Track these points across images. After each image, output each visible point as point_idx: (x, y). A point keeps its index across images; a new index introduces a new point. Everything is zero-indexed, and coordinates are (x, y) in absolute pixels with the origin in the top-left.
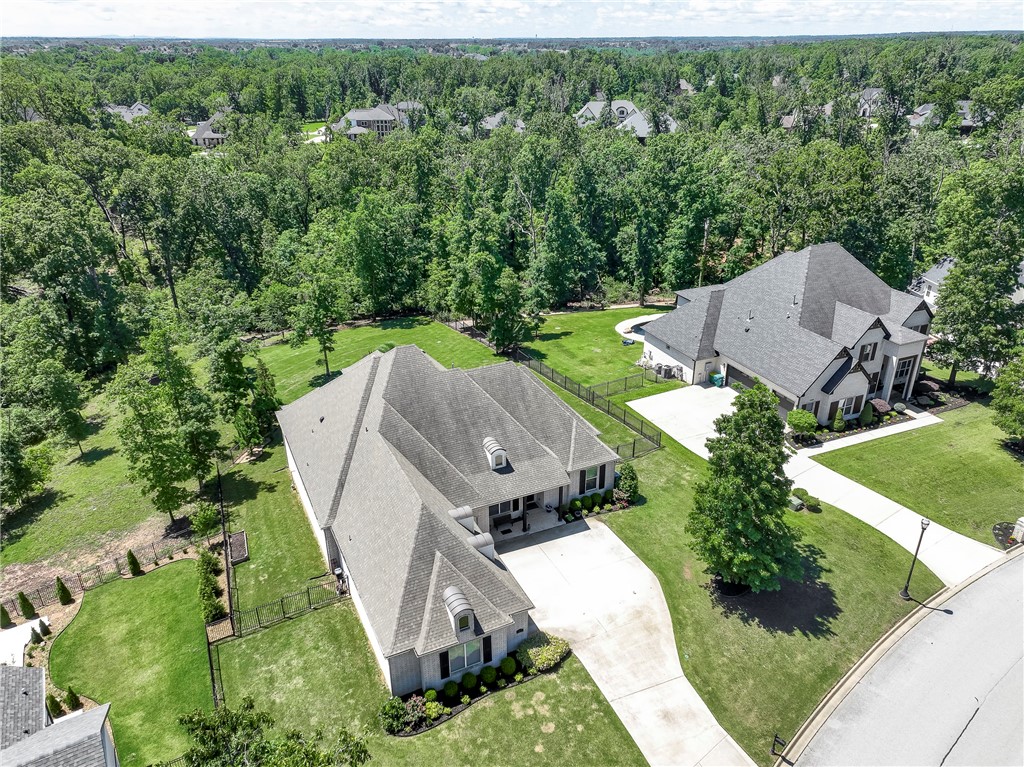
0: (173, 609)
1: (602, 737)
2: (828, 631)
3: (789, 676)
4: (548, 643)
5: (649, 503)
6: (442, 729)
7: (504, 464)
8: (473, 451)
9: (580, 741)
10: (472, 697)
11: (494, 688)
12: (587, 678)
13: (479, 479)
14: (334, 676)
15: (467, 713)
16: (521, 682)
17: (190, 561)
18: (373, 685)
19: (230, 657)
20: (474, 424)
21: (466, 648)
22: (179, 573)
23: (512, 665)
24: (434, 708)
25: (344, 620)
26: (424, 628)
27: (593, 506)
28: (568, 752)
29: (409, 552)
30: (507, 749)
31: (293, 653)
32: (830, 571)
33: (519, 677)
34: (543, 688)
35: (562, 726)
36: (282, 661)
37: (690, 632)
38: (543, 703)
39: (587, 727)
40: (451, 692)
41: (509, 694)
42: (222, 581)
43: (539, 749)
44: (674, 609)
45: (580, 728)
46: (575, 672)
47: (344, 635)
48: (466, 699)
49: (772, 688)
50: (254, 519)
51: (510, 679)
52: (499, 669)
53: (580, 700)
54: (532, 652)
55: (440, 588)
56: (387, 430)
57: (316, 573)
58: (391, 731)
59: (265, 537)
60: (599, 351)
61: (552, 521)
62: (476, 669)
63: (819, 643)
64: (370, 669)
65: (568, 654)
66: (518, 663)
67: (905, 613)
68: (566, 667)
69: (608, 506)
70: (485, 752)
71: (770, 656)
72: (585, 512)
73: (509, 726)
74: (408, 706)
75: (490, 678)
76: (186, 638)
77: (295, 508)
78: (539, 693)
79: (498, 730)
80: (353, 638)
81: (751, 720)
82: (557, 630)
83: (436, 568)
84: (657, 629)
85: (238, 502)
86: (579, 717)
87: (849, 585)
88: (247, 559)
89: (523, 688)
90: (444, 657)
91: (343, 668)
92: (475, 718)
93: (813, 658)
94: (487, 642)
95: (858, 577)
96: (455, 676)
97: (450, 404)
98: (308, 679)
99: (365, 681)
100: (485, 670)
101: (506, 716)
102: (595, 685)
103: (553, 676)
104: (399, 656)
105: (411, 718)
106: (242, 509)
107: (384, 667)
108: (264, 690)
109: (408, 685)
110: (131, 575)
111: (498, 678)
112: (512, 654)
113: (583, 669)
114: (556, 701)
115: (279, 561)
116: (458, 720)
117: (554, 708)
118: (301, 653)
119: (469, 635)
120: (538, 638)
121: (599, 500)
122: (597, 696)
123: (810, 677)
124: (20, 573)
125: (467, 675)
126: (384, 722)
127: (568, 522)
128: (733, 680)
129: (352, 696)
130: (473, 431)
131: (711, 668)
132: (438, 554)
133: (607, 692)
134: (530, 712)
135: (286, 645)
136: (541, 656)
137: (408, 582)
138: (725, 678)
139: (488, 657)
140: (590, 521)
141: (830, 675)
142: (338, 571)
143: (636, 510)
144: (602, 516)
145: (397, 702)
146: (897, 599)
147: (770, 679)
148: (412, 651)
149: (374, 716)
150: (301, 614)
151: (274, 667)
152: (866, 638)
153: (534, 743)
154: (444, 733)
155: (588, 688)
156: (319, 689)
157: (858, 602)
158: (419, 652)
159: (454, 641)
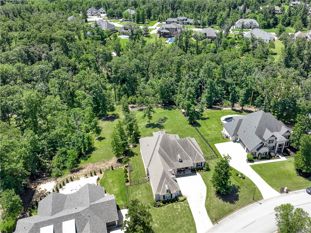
0: (120, 178)
1: (187, 214)
2: (235, 203)
3: (223, 210)
4: (182, 196)
5: (211, 171)
6: (162, 207)
7: (181, 160)
8: (175, 157)
9: (184, 214)
10: (168, 203)
11: (172, 202)
12: (188, 204)
13: (176, 163)
14: (146, 196)
15: (167, 206)
16: (177, 202)
17: (122, 169)
18: (152, 198)
19: (130, 189)
20: (176, 152)
21: (168, 195)
22: (120, 171)
23: (176, 199)
24: (161, 204)
25: (149, 186)
26: (161, 191)
27: (199, 170)
28: (181, 215)
29: (160, 178)
30: (172, 212)
31: (140, 190)
32: (240, 192)
33: (176, 201)
34: (180, 204)
35: (182, 211)
36: (138, 191)
37: (209, 199)
38: (180, 206)
39: (186, 211)
40: (165, 202)
41: (174, 204)
42: (128, 174)
43: (177, 213)
44: (207, 194)
45: (184, 211)
46: (186, 202)
47: (148, 189)
48: (167, 203)
49: (219, 211)
50: (133, 162)
51: (175, 202)
52: (173, 199)
53: (186, 207)
54: (179, 197)
55: (165, 185)
56: (160, 152)
57: (144, 176)
58: (154, 206)
59: (135, 166)
60: (214, 126)
61: (190, 172)
62: (169, 199)
63: (232, 205)
64: (152, 195)
65: (186, 199)
66: (177, 199)
67: (252, 202)
68: (185, 201)
69: (202, 171)
70: (169, 212)
71: (221, 206)
72: (197, 171)
73: (173, 209)
74: (157, 203)
75: (171, 200)
76: (122, 184)
77: (141, 160)
78: (179, 205)
79: (171, 209)
80: (150, 190)
81: (214, 216)
82: (185, 194)
83: (164, 181)
84: (203, 197)
85: (130, 157)
86: (185, 210)
87: (242, 195)
88: (132, 170)
89: (177, 203)
90: (164, 196)
91: (148, 195)
92: (168, 207)
93: (229, 207)
94: (172, 195)
95: (245, 194)
96: (166, 199)
97: (172, 147)
98: (142, 195)
99: (151, 197)
100: (171, 199)
101: (173, 207)
102: (189, 205)
103: (182, 202)
104: (157, 195)
105: (158, 205)
106: (131, 159)
107: (154, 196)
108: (135, 196)
109: (158, 199)
110: (111, 170)
111: (173, 201)
112: (176, 197)
113: (188, 202)
114: (182, 206)
115: (138, 172)
116: (165, 207)
117: (181, 208)
118: (141, 191)
119: (168, 193)
120: (181, 195)
121: (200, 169)
122: (189, 207)
123: (227, 211)
124: (91, 165)
125: (168, 200)
126: (153, 205)
127: (193, 173)
128: (213, 209)
129: (149, 200)
130: (176, 153)
131: (210, 206)
132: (165, 179)
133: (191, 207)
134: (177, 207)
135: (139, 189)
136: (181, 198)
137: (160, 183)
138: (212, 208)
139: (172, 197)
140: (197, 173)
141: (231, 211)
142: (148, 176)
143: (207, 172)
144: (200, 172)
145: (156, 202)
146: (251, 200)
147: (220, 210)
148: (159, 194)
149: (152, 203)
150: (141, 183)
151: (136, 192)
152: (241, 206)
153: (176, 212)
154: (163, 208)
155: (188, 205)
156: (144, 197)
157: (243, 199)
158: (160, 195)
159: (166, 194)
